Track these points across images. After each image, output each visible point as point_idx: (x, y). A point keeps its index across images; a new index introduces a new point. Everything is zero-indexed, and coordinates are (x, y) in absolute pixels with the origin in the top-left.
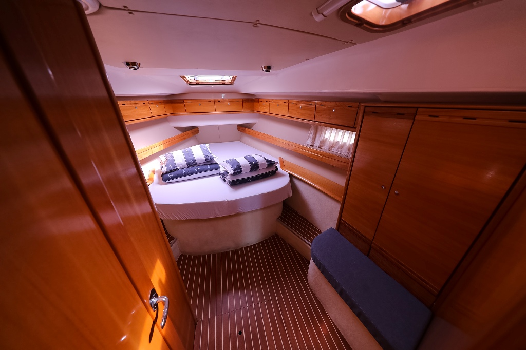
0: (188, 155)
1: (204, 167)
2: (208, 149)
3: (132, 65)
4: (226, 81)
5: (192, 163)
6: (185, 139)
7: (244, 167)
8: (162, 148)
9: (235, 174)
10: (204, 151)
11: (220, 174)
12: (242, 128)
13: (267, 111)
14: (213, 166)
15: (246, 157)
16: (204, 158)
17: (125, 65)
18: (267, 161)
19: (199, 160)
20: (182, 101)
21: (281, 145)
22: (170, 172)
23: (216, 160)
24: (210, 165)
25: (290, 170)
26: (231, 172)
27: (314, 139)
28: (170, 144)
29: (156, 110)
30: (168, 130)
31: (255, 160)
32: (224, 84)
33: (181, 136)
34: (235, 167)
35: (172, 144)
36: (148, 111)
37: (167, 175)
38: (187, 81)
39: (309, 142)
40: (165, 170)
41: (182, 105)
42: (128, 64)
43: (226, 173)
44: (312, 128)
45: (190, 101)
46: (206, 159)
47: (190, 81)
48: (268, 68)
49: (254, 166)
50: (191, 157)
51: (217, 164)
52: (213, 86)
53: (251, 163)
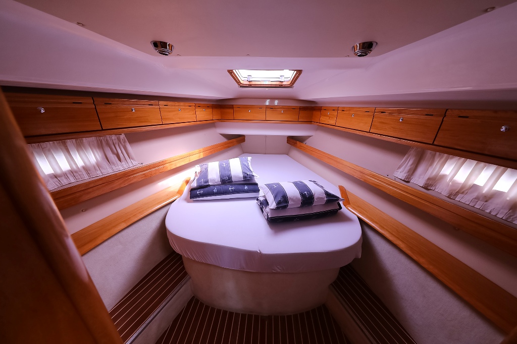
0: (225, 169)
1: (240, 187)
2: (250, 163)
3: (161, 47)
4: (284, 83)
5: (226, 180)
6: (229, 147)
7: (292, 200)
8: (202, 156)
9: (277, 208)
10: (245, 166)
11: (257, 200)
12: (294, 141)
13: (332, 122)
14: (252, 187)
15: (296, 184)
16: (241, 175)
17: (152, 47)
18: (327, 194)
19: (235, 177)
20: (232, 107)
21: (347, 171)
22: (200, 187)
23: (257, 180)
24: (248, 185)
25: (360, 213)
26: (273, 205)
27: (412, 171)
28: (211, 152)
29: (202, 115)
30: (212, 137)
31: (309, 191)
32: (281, 86)
33: (225, 143)
34: (279, 198)
35: (213, 153)
36: (193, 114)
37: (196, 191)
38: (238, 82)
39: (401, 174)
40: (195, 185)
41: (231, 111)
42: (156, 44)
43: (265, 202)
44: (412, 152)
45: (240, 107)
46: (245, 177)
47: (242, 82)
48: (367, 48)
49: (307, 199)
50: (227, 173)
51: (256, 184)
52: (267, 89)
53: (302, 195)
